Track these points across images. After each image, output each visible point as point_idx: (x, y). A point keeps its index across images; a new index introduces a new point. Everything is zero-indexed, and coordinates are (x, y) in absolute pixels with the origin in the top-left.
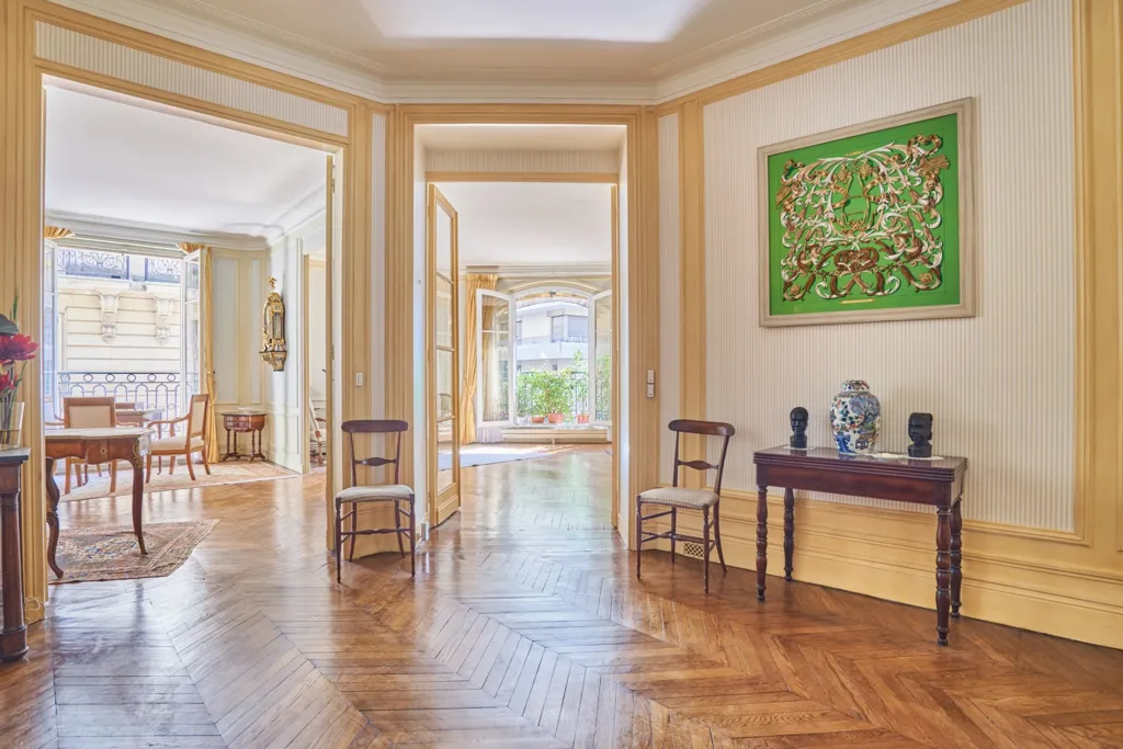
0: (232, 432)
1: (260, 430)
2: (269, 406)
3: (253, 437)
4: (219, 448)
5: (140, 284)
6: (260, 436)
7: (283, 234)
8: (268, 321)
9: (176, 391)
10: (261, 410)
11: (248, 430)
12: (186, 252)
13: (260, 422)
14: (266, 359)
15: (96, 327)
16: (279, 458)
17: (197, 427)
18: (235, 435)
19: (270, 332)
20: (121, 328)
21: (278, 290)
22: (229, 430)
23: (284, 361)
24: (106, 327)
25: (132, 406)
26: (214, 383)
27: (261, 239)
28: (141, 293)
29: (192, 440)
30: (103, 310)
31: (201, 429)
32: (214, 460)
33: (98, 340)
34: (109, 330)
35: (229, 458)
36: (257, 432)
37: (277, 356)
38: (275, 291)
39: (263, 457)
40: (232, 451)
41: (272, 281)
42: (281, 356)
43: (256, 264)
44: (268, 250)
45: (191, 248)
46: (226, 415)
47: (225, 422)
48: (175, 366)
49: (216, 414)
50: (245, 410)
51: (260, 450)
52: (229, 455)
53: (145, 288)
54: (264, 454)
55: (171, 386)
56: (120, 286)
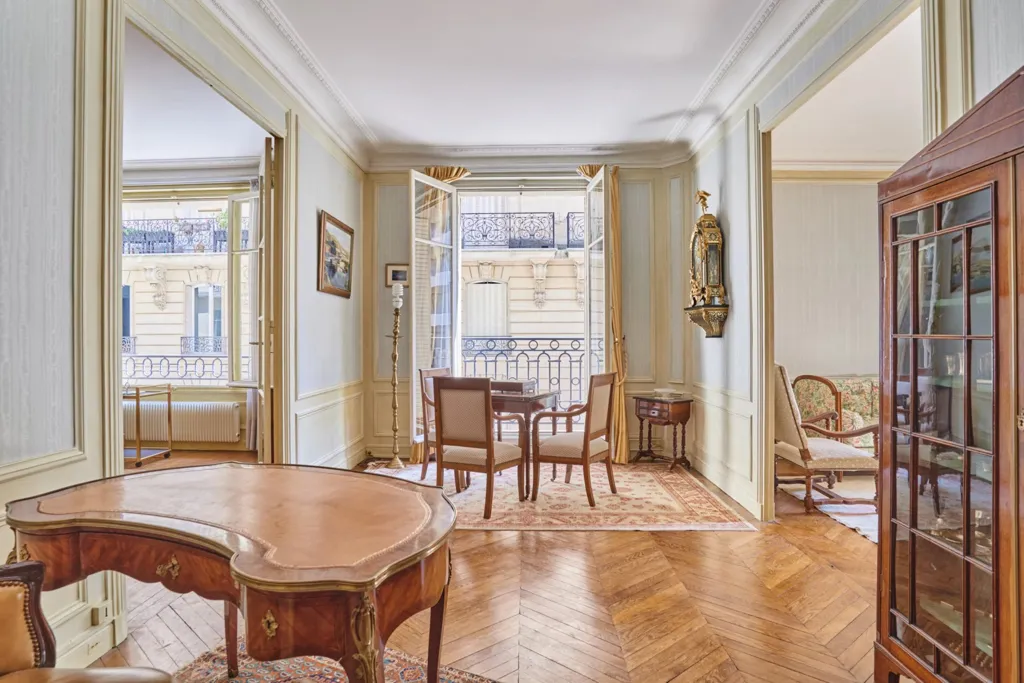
0: (646, 423)
1: (684, 423)
2: (697, 388)
3: (675, 434)
4: (629, 442)
5: (563, 251)
6: (684, 432)
7: (718, 119)
8: (698, 260)
9: (580, 361)
10: (685, 393)
11: (668, 423)
12: (588, 179)
13: (685, 412)
14: (697, 319)
15: (530, 294)
16: (712, 470)
17: (599, 422)
18: (650, 426)
19: (701, 276)
20: (550, 294)
21: (713, 208)
22: (642, 420)
23: (723, 321)
24: (538, 293)
25: (518, 387)
26: (623, 353)
27: (682, 146)
28: (564, 260)
29: (591, 443)
30: (535, 278)
31: (603, 425)
32: (623, 461)
33: (531, 306)
34: (540, 296)
35: (643, 458)
36: (679, 427)
37: (714, 314)
38: (708, 212)
39: (688, 463)
40: (645, 448)
41: (704, 197)
42: (717, 313)
43: (676, 184)
44: (692, 159)
45: (593, 172)
46: (639, 399)
47: (638, 408)
48: (580, 330)
49: (626, 395)
50: (664, 392)
51: (683, 453)
52: (642, 454)
53: (567, 254)
54: (689, 458)
55: (575, 355)
56: (547, 254)
